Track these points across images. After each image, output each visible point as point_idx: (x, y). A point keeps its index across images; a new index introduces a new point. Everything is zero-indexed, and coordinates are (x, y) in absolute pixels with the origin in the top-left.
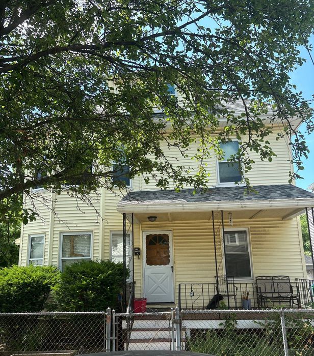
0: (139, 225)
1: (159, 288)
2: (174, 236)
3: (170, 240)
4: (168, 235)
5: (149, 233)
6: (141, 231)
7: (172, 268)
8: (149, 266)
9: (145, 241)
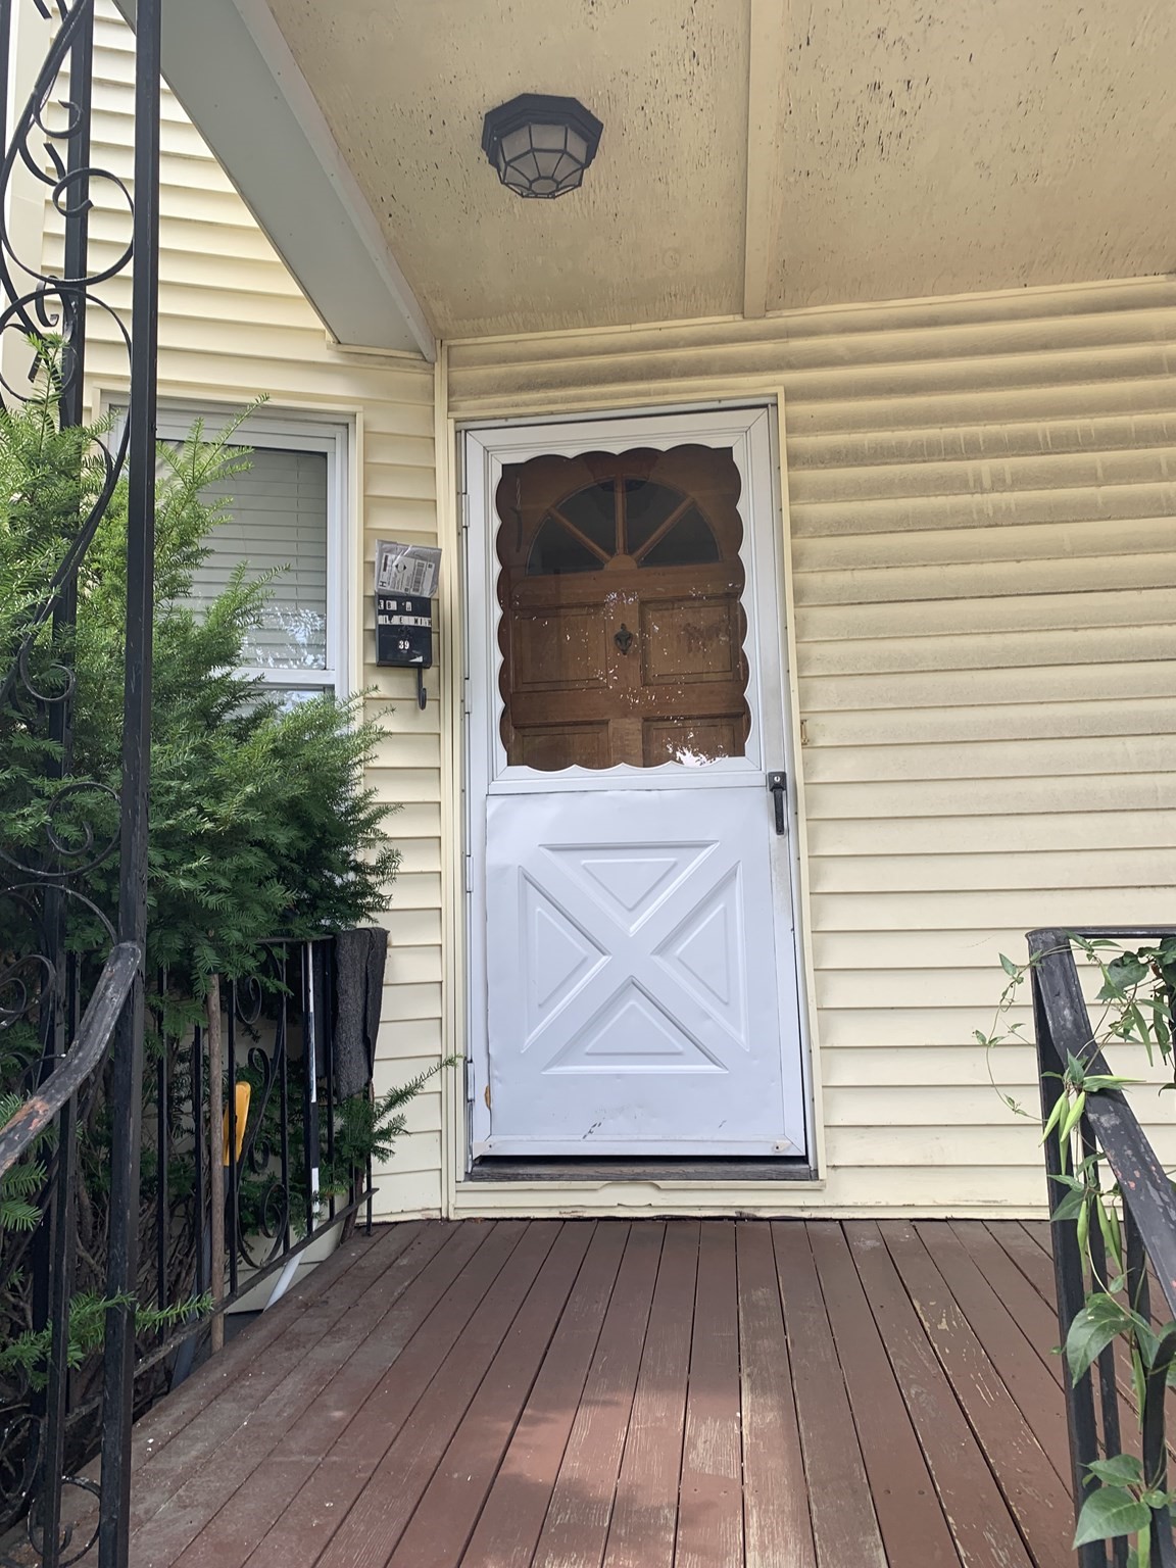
0: (429, 364)
1: (635, 1001)
2: (794, 459)
3: (753, 506)
4: (727, 452)
5: (524, 446)
6: (444, 432)
7: (778, 786)
8: (527, 777)
9: (484, 523)
